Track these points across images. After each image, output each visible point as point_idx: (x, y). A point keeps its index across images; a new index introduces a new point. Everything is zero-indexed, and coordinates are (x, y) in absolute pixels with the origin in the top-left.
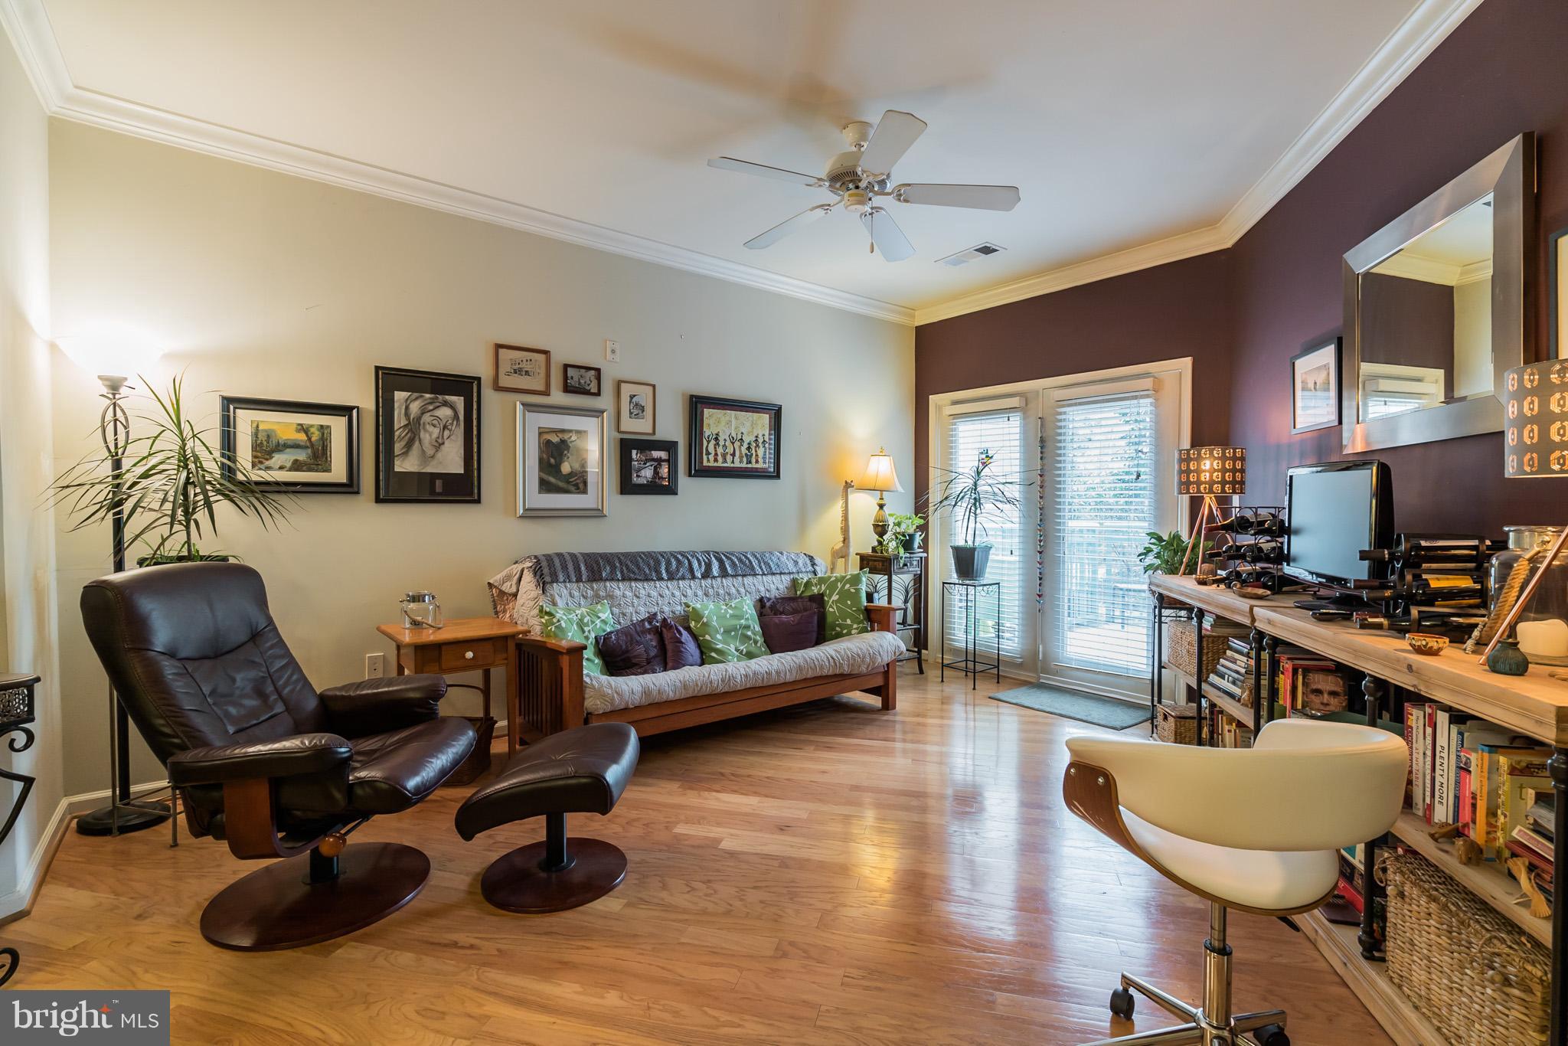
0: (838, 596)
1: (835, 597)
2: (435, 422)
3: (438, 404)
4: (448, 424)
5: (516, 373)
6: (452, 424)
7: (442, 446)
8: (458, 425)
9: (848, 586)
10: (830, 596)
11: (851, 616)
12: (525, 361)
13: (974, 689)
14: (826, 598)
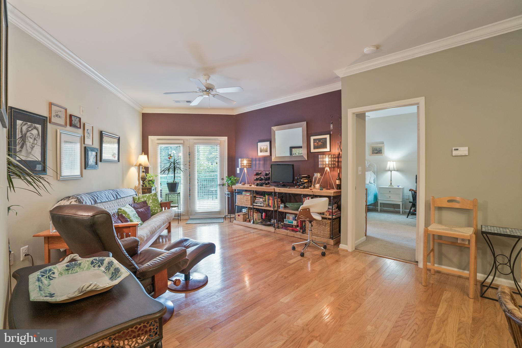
0: (152, 201)
1: (151, 201)
2: (31, 136)
3: (33, 128)
4: (36, 138)
5: (56, 116)
6: (37, 137)
7: (34, 148)
8: (39, 138)
9: (154, 197)
10: (149, 201)
11: (157, 206)
12: (59, 111)
13: (178, 223)
14: (147, 202)
